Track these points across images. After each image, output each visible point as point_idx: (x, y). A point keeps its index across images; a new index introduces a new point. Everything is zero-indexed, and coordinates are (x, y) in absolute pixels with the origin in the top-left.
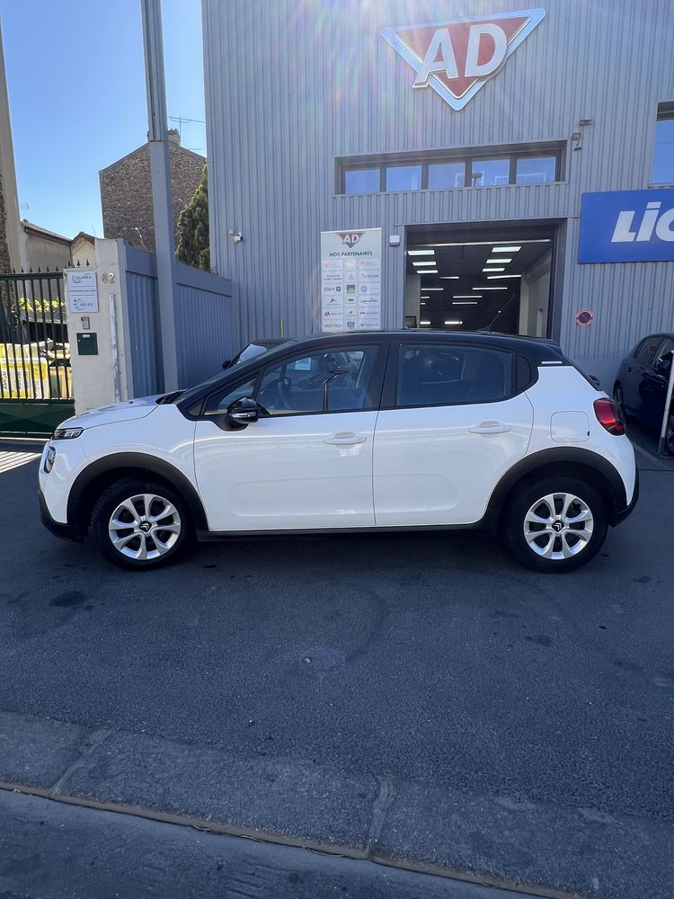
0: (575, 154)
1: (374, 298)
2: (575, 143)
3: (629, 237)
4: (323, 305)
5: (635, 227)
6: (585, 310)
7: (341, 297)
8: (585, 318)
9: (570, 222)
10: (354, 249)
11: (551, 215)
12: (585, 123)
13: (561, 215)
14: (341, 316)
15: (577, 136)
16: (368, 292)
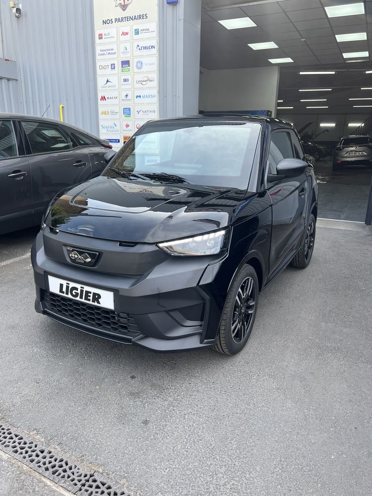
1: (151, 76)
4: (99, 88)
7: (116, 76)
10: (128, 13)
14: (117, 101)
16: (145, 68)
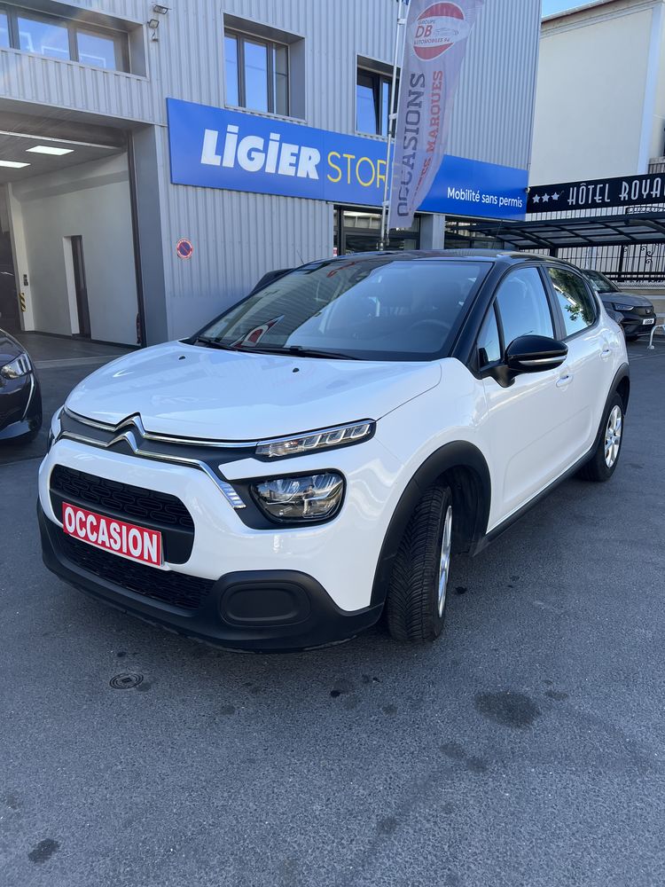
0: (153, 45)
2: (151, 32)
3: (215, 161)
5: (220, 150)
6: (184, 240)
8: (185, 249)
9: (157, 130)
11: (136, 118)
12: (159, 9)
13: (147, 120)
15: (154, 23)
